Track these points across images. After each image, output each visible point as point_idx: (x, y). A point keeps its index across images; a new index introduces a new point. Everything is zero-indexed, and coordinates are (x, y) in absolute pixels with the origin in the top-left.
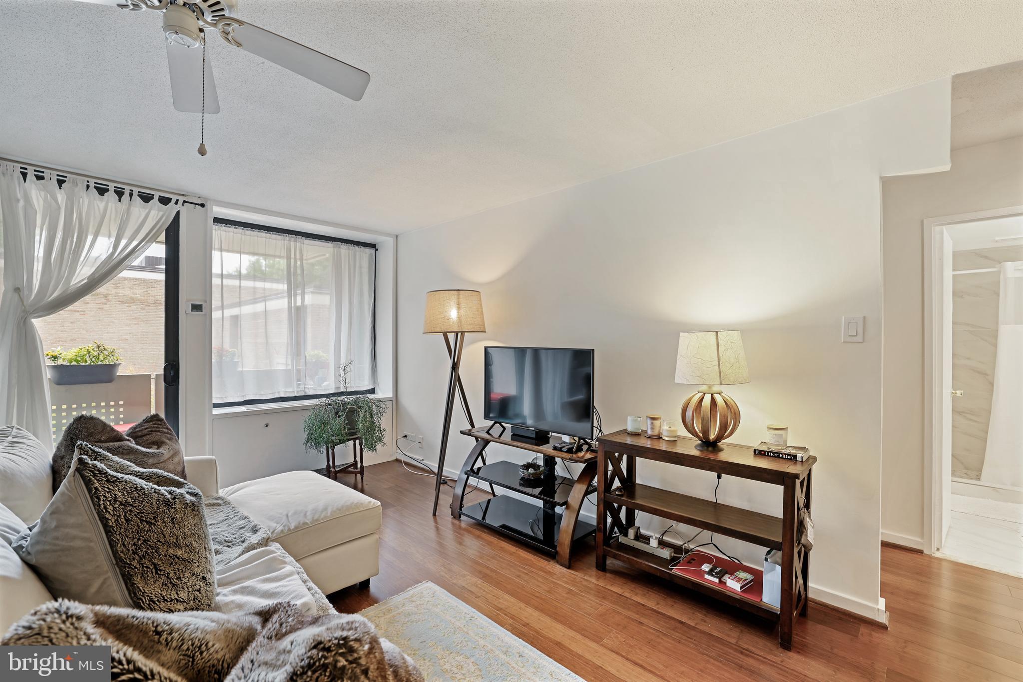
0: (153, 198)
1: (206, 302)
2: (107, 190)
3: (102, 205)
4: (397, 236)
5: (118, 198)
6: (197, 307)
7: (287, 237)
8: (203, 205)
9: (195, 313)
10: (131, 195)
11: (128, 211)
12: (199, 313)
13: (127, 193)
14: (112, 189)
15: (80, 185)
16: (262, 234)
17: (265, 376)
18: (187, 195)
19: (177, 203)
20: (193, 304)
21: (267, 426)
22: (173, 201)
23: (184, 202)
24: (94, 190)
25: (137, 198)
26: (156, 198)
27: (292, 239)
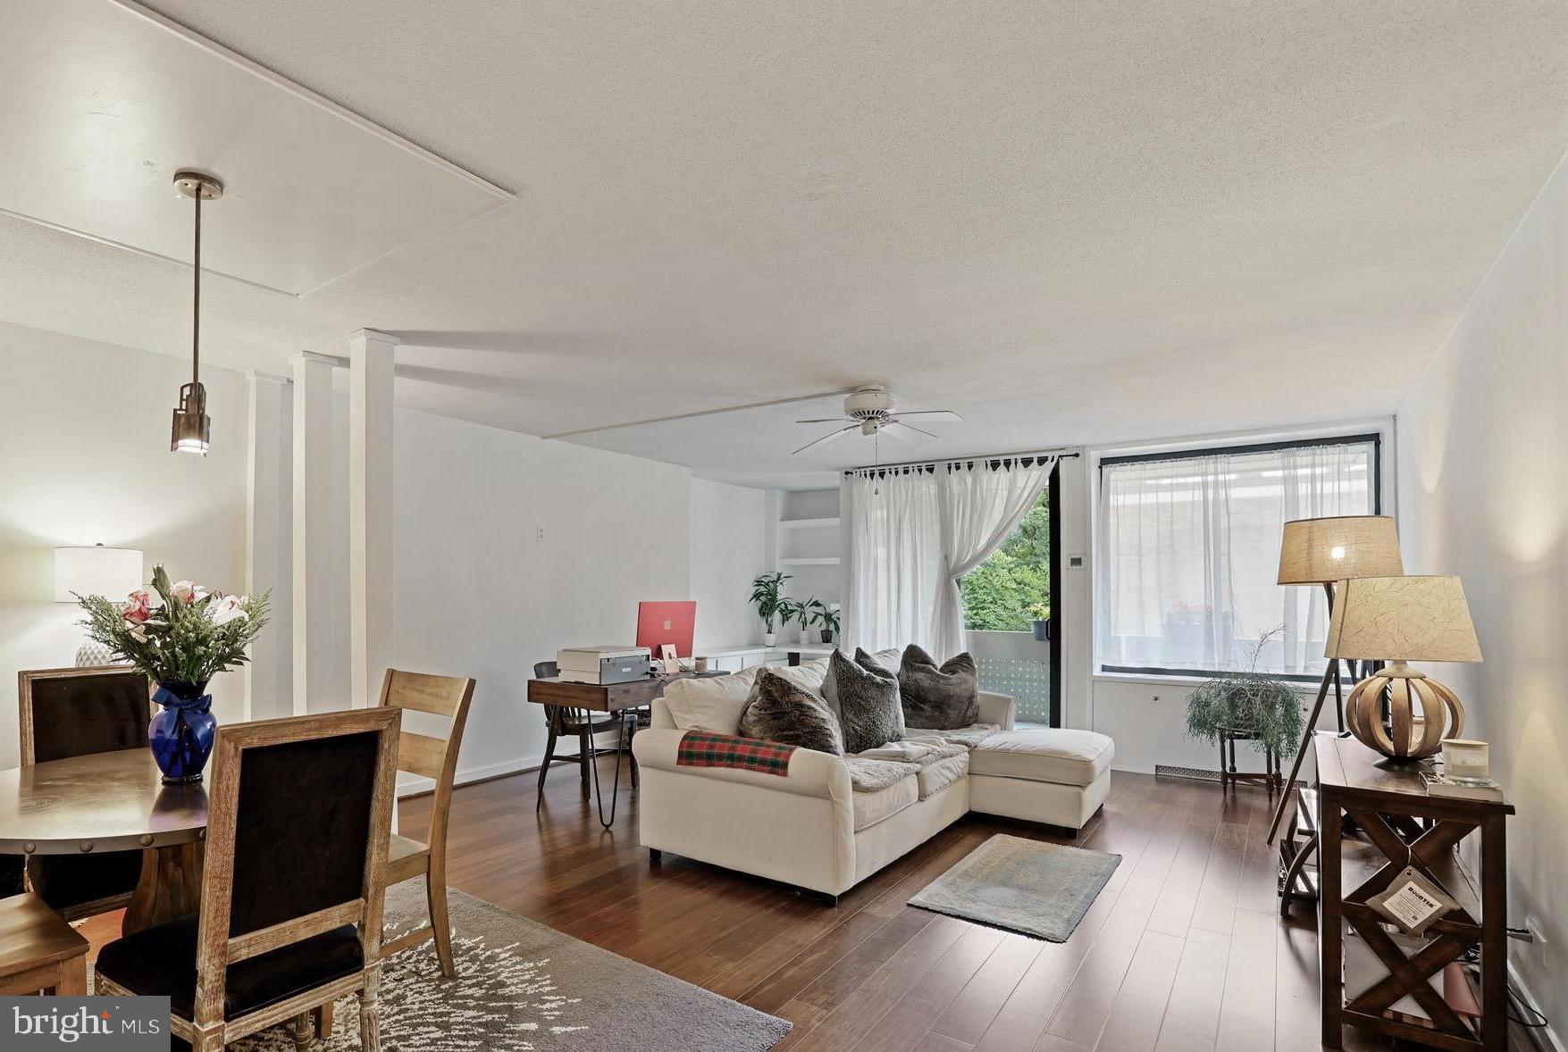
0: (1032, 461)
1: (1086, 555)
2: (999, 464)
3: (995, 479)
4: (1395, 417)
5: (1006, 469)
6: (1076, 562)
7: (1202, 460)
8: (1077, 455)
9: (1074, 567)
10: (1016, 463)
11: (1014, 480)
12: (1078, 567)
13: (1013, 462)
14: (1002, 462)
15: (981, 466)
17: (1141, 644)
18: (1062, 449)
19: (1052, 461)
20: (1072, 559)
21: (1156, 699)
22: (1050, 459)
23: (1060, 456)
24: (990, 467)
25: (1020, 465)
26: (1035, 460)
27: (1211, 461)
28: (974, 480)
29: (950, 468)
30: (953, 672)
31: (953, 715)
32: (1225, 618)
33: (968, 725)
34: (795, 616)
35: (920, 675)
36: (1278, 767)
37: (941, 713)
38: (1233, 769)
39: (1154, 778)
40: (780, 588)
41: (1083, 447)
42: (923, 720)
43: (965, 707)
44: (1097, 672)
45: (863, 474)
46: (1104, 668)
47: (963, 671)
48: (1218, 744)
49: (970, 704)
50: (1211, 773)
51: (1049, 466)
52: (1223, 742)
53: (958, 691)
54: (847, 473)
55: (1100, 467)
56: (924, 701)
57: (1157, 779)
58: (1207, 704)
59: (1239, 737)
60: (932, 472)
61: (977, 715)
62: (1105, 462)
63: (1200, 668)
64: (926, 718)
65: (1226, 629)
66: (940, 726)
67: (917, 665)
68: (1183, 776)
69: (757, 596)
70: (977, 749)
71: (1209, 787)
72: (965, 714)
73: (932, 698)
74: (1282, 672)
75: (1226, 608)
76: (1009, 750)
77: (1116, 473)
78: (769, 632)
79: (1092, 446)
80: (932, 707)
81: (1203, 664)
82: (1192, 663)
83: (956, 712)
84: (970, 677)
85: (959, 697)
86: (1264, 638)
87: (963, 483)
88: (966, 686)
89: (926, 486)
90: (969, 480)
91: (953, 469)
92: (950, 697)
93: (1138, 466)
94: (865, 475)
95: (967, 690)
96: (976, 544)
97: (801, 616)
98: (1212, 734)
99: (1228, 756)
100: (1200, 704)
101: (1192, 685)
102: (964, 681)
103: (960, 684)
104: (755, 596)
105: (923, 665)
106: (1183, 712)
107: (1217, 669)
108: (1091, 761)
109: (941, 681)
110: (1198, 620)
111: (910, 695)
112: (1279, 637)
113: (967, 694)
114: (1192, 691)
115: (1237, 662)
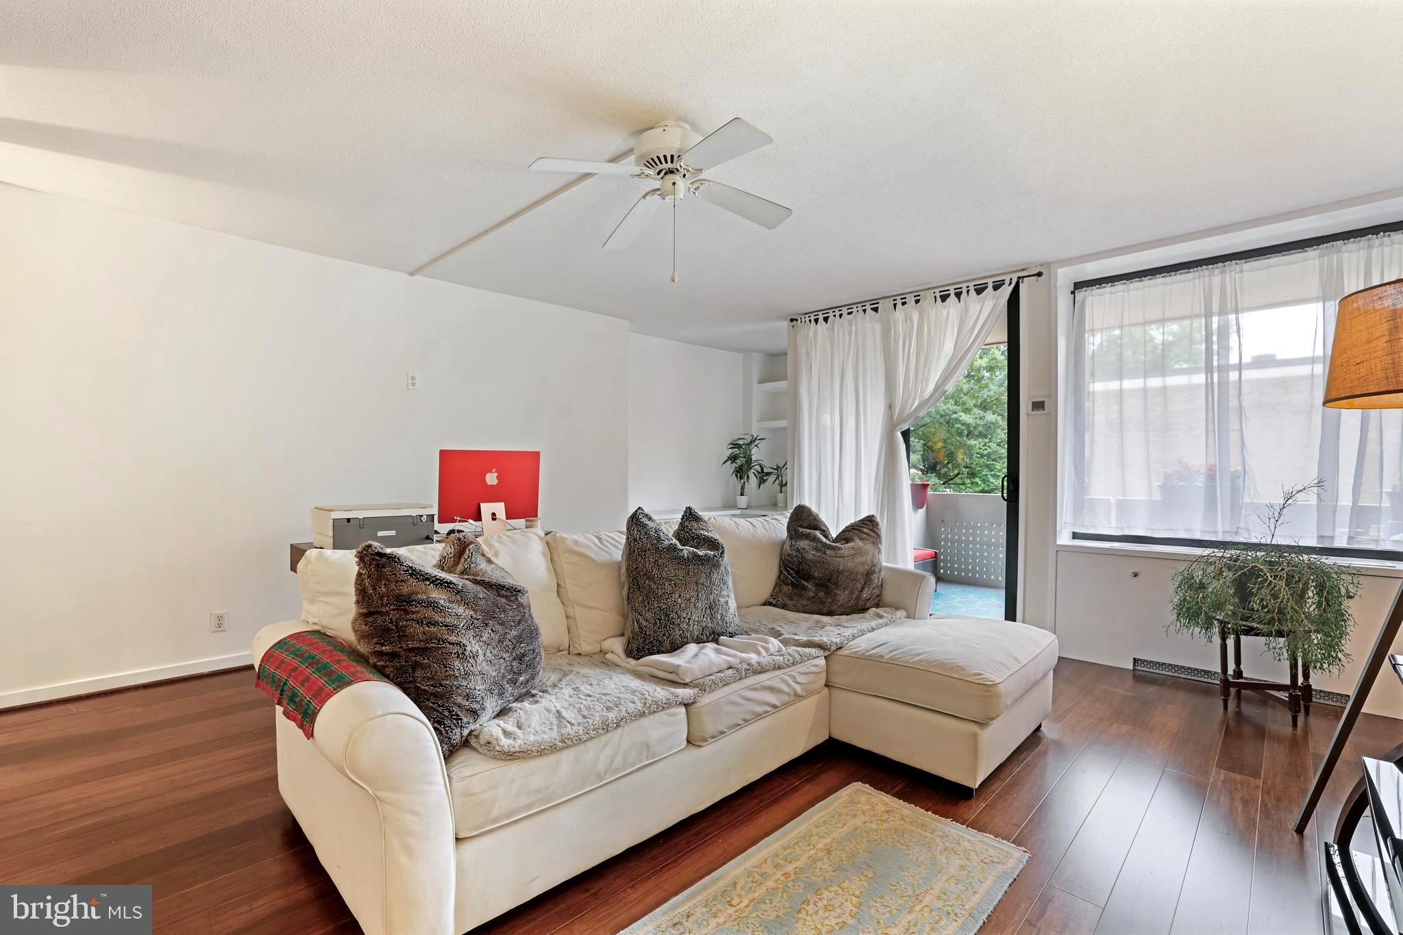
0: (986, 287)
1: (1050, 397)
2: (949, 295)
3: (945, 312)
5: (957, 299)
6: (1038, 406)
7: (1205, 271)
8: (1039, 274)
9: (1036, 412)
10: (968, 291)
11: (966, 309)
12: (1042, 412)
13: (965, 290)
14: (952, 292)
15: (929, 299)
16: (1157, 280)
17: (1123, 508)
18: (1023, 270)
19: (1010, 284)
20: (1033, 403)
21: (1136, 575)
22: (1007, 282)
23: (1019, 278)
24: (939, 300)
25: (973, 293)
26: (990, 286)
27: (1216, 271)
28: (921, 316)
29: (895, 305)
30: (847, 541)
31: (843, 596)
32: (1234, 478)
33: (864, 610)
34: (772, 478)
35: (804, 544)
36: (1306, 676)
37: (827, 593)
38: (1238, 674)
39: (1131, 676)
40: (754, 450)
41: (1048, 265)
42: (805, 602)
43: (860, 586)
44: (1064, 539)
45: (807, 319)
46: (1075, 536)
47: (861, 539)
48: (1217, 640)
49: (866, 583)
50: (1207, 673)
51: (1007, 291)
52: (1224, 639)
53: (850, 565)
54: (792, 320)
55: (1073, 293)
56: (808, 577)
57: (1134, 675)
58: (1202, 586)
59: (1249, 631)
60: (877, 312)
61: (879, 595)
62: (1079, 286)
63: (1197, 536)
64: (808, 600)
65: (1235, 491)
66: (825, 610)
67: (801, 530)
68: (1170, 673)
69: (733, 458)
70: (841, 652)
71: (1206, 690)
72: (859, 597)
73: (816, 574)
74: (1313, 543)
75: (1235, 466)
76: (882, 657)
77: (1092, 297)
78: (742, 494)
79: (1059, 261)
80: (816, 585)
81: (1202, 531)
82: (1186, 530)
83: (847, 592)
84: (869, 547)
85: (852, 573)
86: (1289, 497)
87: (908, 321)
88: (864, 558)
89: (869, 325)
90: (915, 317)
91: (899, 306)
92: (839, 573)
93: (1119, 287)
94: (810, 321)
95: (863, 564)
96: (924, 389)
97: (778, 477)
98: (1208, 626)
99: (1231, 655)
100: (1192, 585)
101: (1185, 558)
102: (859, 552)
103: (853, 556)
104: (729, 458)
105: (808, 531)
106: (1168, 595)
107: (1220, 538)
108: (995, 685)
109: (828, 552)
110: (1200, 482)
111: (792, 569)
112: (1311, 498)
113: (863, 569)
114: (1182, 567)
115: (1248, 530)
